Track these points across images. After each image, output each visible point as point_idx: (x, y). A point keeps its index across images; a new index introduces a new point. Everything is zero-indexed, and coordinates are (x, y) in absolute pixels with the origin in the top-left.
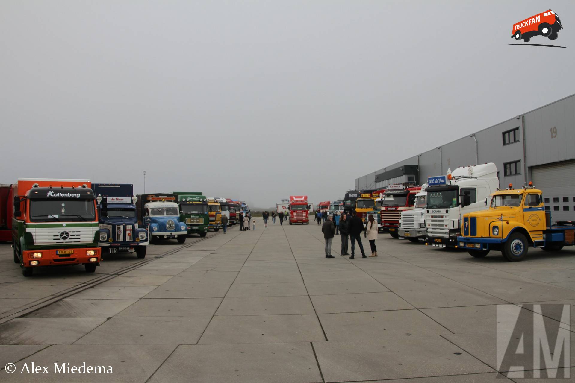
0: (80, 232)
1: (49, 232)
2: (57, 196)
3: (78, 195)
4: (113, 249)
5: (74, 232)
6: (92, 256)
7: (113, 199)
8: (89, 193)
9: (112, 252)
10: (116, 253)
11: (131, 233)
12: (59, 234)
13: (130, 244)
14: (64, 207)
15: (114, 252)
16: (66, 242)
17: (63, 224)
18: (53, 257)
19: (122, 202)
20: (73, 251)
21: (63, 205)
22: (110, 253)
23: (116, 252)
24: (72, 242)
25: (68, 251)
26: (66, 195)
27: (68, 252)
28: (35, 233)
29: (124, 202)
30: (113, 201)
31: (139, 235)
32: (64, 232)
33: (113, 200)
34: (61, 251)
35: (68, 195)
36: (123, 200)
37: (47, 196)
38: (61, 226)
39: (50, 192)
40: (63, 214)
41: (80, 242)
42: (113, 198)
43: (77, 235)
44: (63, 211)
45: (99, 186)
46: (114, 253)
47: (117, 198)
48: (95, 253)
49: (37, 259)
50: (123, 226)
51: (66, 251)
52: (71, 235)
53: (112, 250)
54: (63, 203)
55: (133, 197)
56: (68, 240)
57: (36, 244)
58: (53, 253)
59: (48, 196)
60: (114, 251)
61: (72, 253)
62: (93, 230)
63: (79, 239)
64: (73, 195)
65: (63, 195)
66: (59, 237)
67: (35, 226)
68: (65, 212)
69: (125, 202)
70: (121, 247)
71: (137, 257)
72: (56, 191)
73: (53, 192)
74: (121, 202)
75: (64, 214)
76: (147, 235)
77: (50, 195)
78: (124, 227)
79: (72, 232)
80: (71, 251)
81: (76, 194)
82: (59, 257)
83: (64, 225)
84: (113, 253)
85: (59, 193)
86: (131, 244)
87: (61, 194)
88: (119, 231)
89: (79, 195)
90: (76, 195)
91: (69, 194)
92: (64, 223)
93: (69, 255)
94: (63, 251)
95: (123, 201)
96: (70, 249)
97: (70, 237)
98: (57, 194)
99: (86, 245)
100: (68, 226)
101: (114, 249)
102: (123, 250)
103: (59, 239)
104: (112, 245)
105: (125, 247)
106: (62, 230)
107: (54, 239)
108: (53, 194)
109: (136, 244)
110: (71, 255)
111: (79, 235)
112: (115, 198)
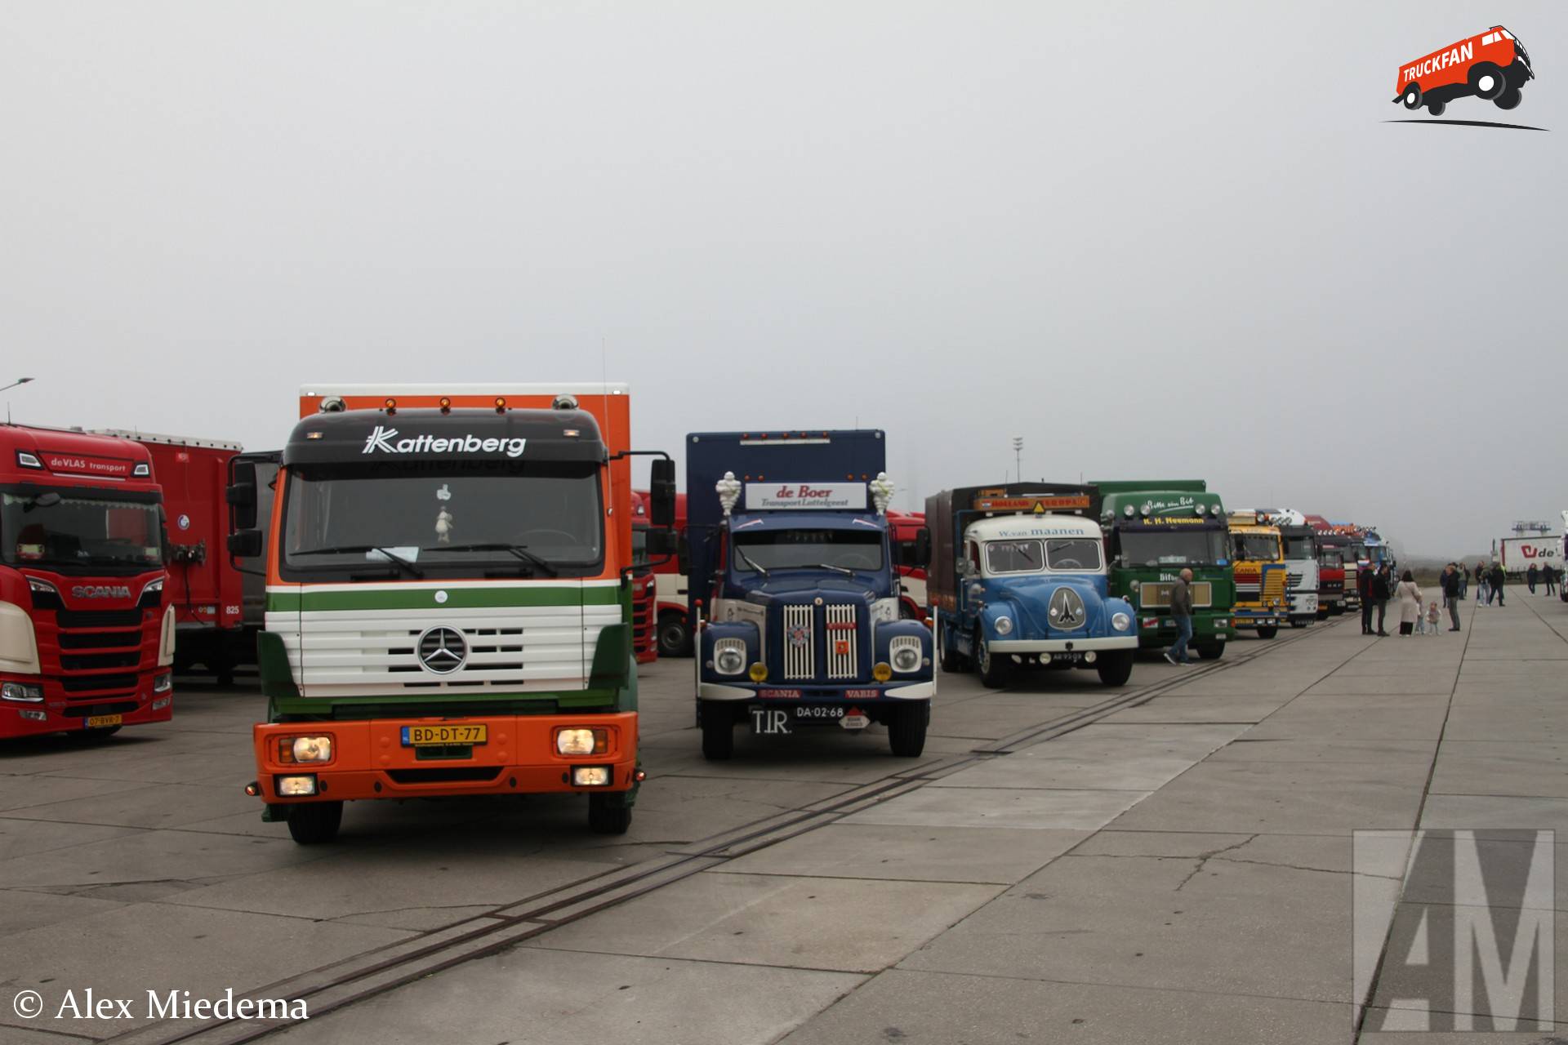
0: (519, 631)
1: (363, 633)
2: (410, 449)
3: (516, 445)
4: (769, 713)
5: (492, 632)
6: (582, 755)
7: (788, 490)
8: (571, 433)
9: (764, 726)
10: (785, 731)
11: (851, 640)
12: (414, 642)
13: (844, 690)
14: (449, 506)
15: (772, 728)
16: (451, 684)
17: (435, 591)
18: (385, 757)
19: (826, 503)
20: (483, 728)
21: (444, 494)
22: (758, 731)
23: (784, 725)
24: (480, 683)
25: (461, 729)
26: (456, 445)
27: (461, 732)
28: (300, 634)
29: (833, 503)
30: (785, 499)
31: (893, 652)
32: (437, 632)
33: (789, 494)
34: (423, 729)
35: (466, 444)
36: (828, 493)
37: (365, 451)
38: (426, 600)
39: (379, 430)
40: (443, 541)
41: (520, 682)
42: (785, 487)
43: (505, 649)
44: (442, 525)
45: (743, 443)
46: (776, 731)
47: (802, 487)
48: (601, 744)
49: (308, 768)
50: (815, 607)
51: (448, 728)
52: (476, 649)
53: (764, 719)
54: (445, 487)
55: (873, 482)
56: (460, 674)
57: (309, 693)
58: (385, 739)
59: (369, 449)
60: (776, 723)
61: (482, 738)
62: (588, 620)
63: (519, 666)
64: (490, 445)
65: (440, 445)
66: (413, 659)
67: (301, 603)
68: (449, 530)
69: (838, 503)
70: (804, 704)
71: (889, 748)
72: (410, 429)
73: (393, 433)
74: (818, 503)
75: (446, 538)
76: (927, 653)
77: (376, 446)
78: (820, 613)
79: (483, 632)
80: (473, 732)
81: (504, 441)
82: (418, 759)
83: (441, 597)
84: (769, 731)
85: (421, 437)
86: (850, 694)
87: (435, 438)
88: (792, 631)
89: (523, 442)
90: (507, 445)
91: (469, 440)
92: (441, 588)
93: (462, 750)
94: (436, 730)
95: (831, 498)
96: (471, 720)
97: (472, 658)
98: (412, 442)
99: (555, 701)
100: (457, 600)
101: (776, 713)
102: (813, 718)
103: (417, 669)
104: (764, 694)
105: (821, 705)
106: (428, 620)
107: (393, 669)
108: (393, 442)
109: (874, 694)
110: (476, 751)
111: (518, 649)
112: (795, 487)
